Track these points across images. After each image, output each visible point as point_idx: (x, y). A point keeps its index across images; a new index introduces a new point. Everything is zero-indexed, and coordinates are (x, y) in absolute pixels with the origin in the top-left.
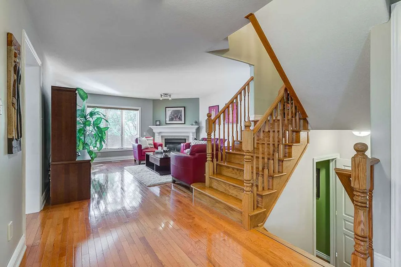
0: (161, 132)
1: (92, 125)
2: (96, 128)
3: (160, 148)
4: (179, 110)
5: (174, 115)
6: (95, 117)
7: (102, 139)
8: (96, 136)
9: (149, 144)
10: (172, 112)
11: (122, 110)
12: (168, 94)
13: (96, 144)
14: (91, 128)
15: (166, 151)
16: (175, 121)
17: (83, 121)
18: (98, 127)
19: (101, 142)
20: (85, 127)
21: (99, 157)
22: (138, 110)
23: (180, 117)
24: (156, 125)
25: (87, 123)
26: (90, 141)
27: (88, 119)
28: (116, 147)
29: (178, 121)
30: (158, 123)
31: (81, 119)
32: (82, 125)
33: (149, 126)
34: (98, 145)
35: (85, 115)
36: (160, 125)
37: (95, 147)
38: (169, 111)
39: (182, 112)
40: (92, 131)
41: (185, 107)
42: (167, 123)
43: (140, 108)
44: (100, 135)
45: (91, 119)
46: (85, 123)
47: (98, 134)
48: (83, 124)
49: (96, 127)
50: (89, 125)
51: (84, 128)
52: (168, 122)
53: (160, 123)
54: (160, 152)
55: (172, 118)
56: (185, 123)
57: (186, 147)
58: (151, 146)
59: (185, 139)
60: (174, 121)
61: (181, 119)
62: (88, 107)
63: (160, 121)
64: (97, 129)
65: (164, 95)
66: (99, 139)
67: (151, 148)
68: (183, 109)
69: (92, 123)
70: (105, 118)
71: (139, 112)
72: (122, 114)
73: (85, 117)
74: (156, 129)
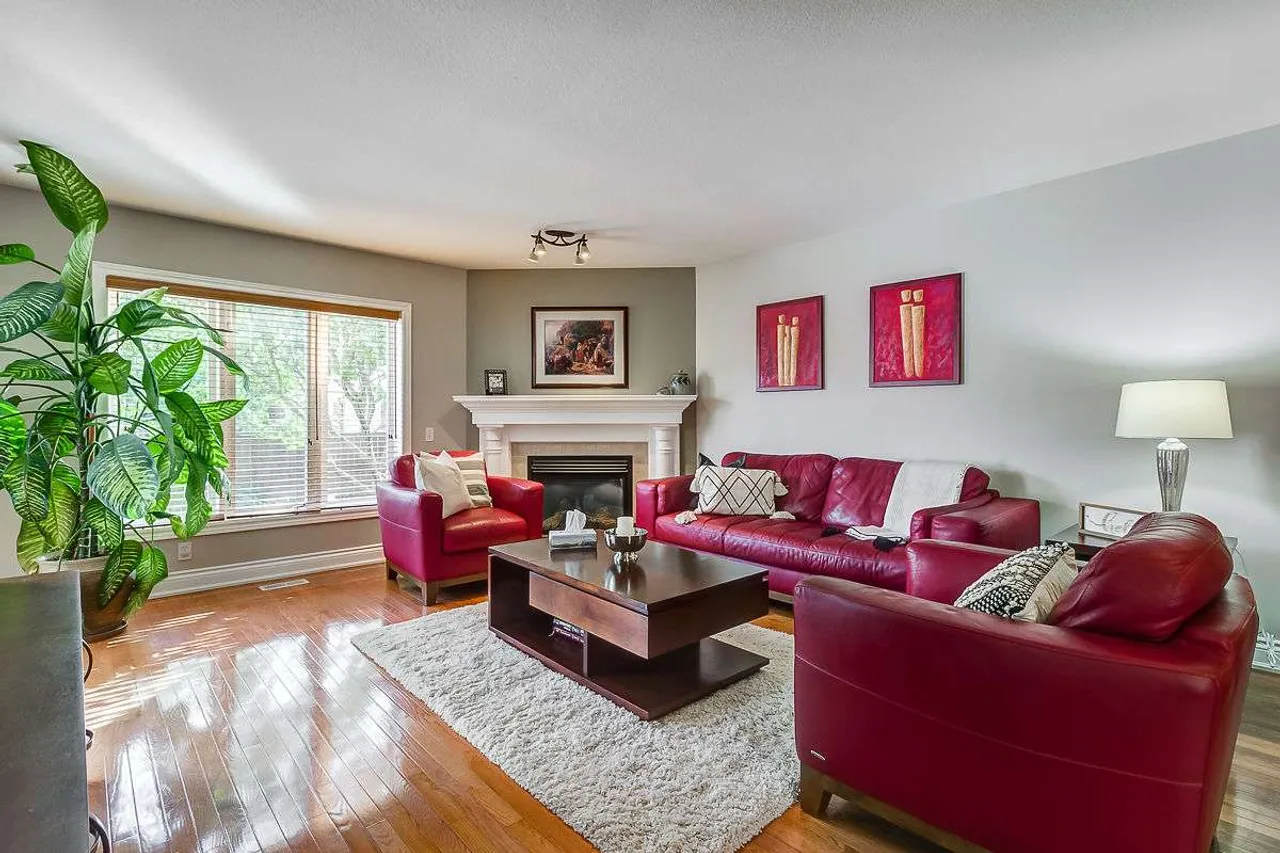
0: (507, 427)
1: (133, 387)
2: (162, 406)
3: (576, 518)
4: (601, 323)
5: (573, 347)
6: (157, 339)
7: (200, 469)
8: (166, 450)
9: (469, 487)
10: (562, 333)
11: (314, 314)
12: (571, 234)
13: (164, 494)
14: (130, 404)
15: (634, 539)
16: (579, 373)
17: (71, 358)
18: (178, 401)
19: (194, 487)
20: (91, 400)
21: (187, 564)
22: (394, 315)
23: (605, 355)
24: (488, 393)
25: (101, 373)
26: (119, 488)
27: (110, 349)
28: (280, 503)
29: (596, 373)
30: (495, 382)
31: (62, 346)
32: (69, 387)
33: (457, 399)
34: (178, 505)
35: (92, 324)
36: (504, 392)
37: (160, 515)
38: (550, 329)
39: (610, 332)
40: (136, 424)
41: (626, 310)
42: (539, 381)
43: (406, 309)
44: (190, 445)
45: (127, 350)
46: (87, 374)
47: (178, 443)
48: (74, 376)
49: (162, 399)
50: (119, 388)
51: (84, 403)
52: (542, 378)
53: (504, 380)
54: (580, 541)
55: (564, 359)
56: (626, 385)
57: (666, 500)
58: (479, 498)
59: (629, 459)
60: (574, 372)
61: (608, 365)
62: (113, 282)
63: (504, 373)
64: (169, 413)
65: (552, 238)
66: (185, 467)
67: (481, 506)
68: (617, 317)
69: (137, 370)
70: (217, 347)
71: (404, 329)
72: (312, 333)
73: (90, 336)
74: (487, 414)
